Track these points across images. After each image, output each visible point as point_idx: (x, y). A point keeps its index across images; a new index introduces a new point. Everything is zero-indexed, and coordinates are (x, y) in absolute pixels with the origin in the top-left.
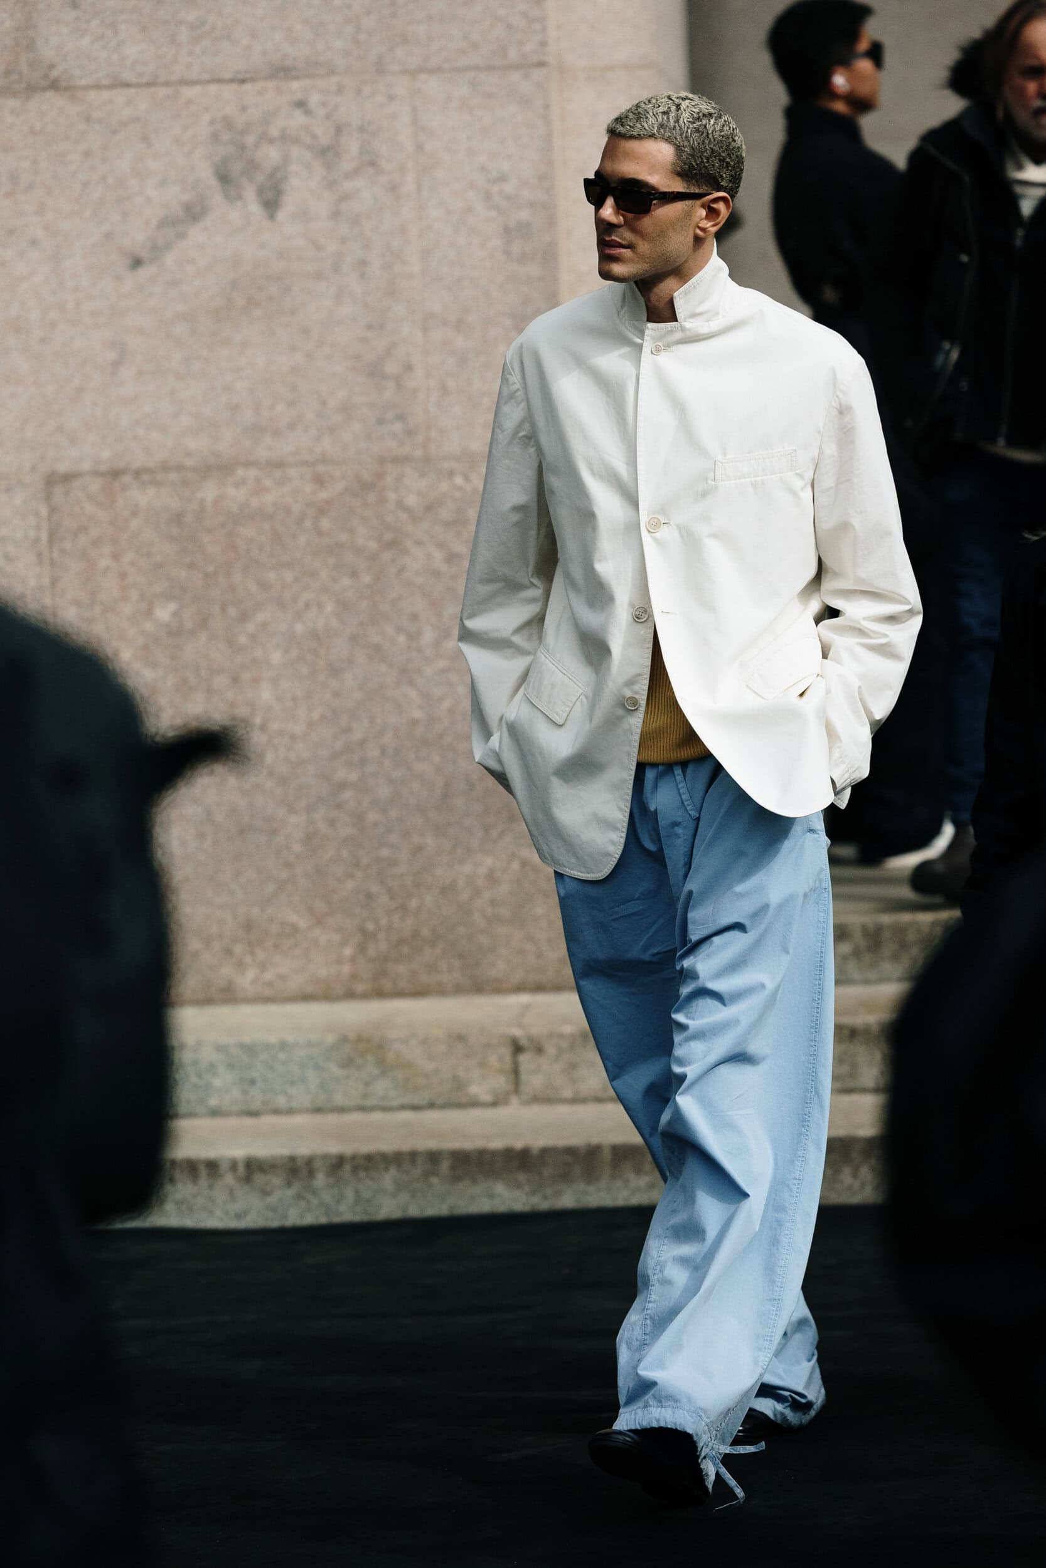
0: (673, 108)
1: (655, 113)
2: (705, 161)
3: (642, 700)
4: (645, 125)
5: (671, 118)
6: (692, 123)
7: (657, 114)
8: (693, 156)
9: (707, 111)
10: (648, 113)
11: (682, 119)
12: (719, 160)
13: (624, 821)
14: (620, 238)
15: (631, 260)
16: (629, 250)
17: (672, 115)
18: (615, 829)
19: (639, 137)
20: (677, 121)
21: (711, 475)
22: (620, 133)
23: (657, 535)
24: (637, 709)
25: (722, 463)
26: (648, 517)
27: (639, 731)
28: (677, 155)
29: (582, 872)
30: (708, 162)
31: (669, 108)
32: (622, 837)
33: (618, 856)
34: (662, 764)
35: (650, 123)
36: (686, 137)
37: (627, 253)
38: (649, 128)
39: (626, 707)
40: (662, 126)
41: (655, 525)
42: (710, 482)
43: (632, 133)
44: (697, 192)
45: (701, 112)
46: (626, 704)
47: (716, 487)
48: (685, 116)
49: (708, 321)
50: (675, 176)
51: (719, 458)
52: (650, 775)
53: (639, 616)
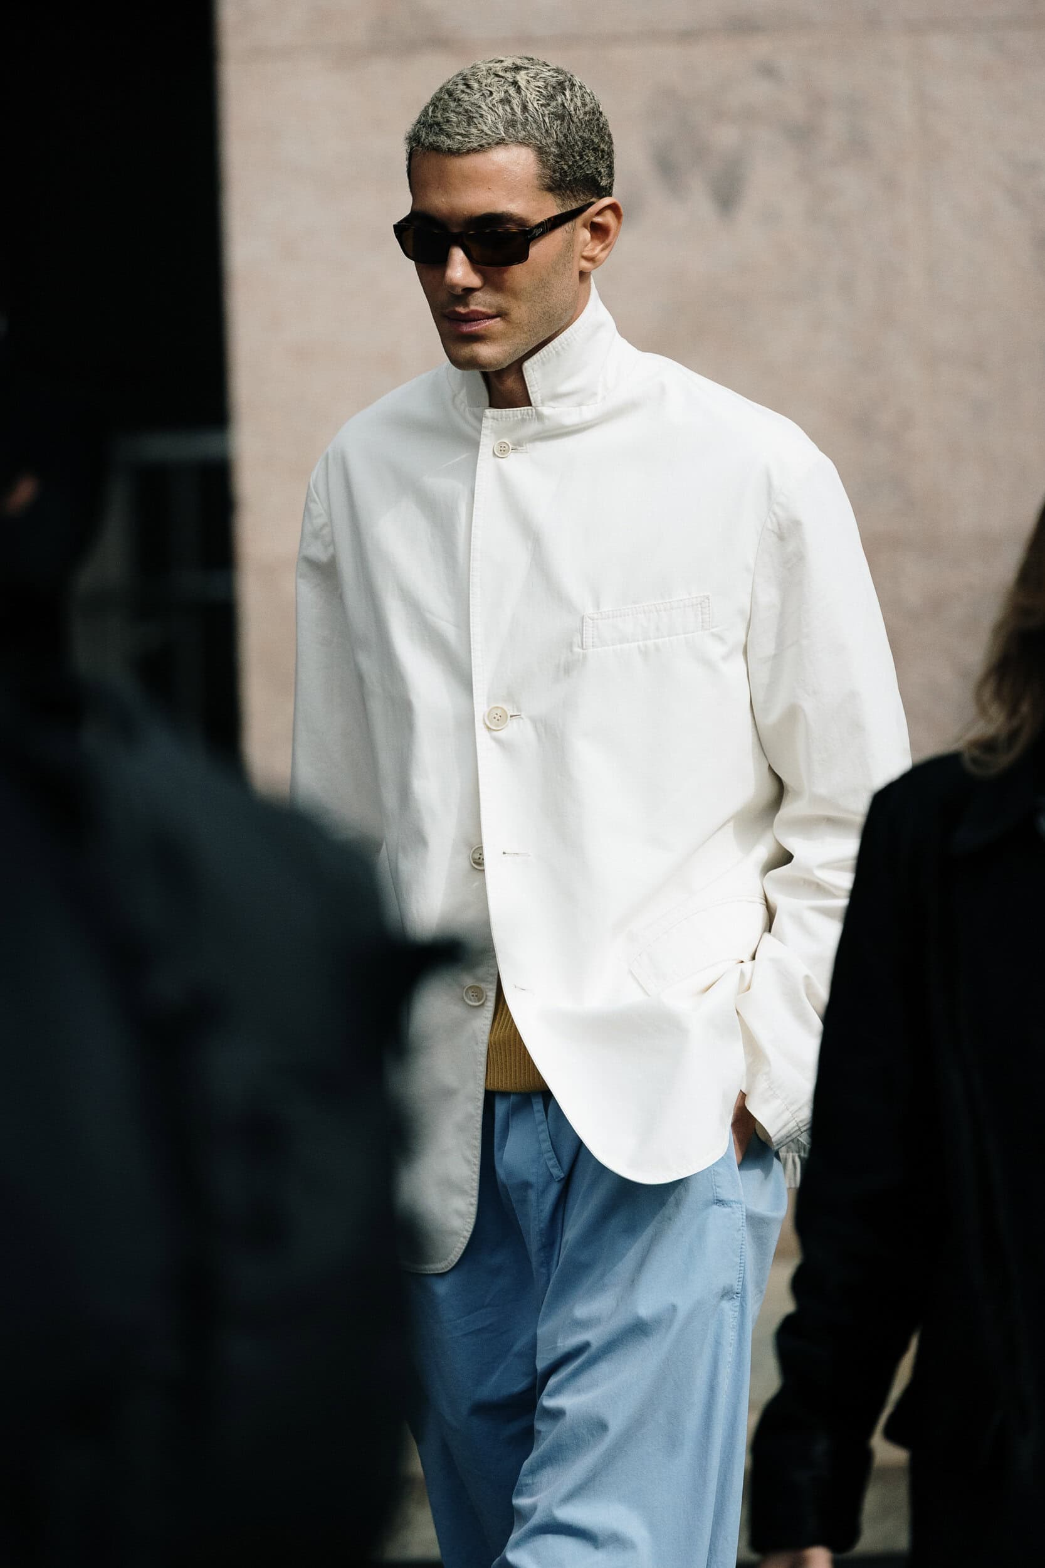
0: (512, 91)
1: (490, 106)
2: (578, 158)
3: (490, 990)
4: (485, 129)
5: (515, 107)
6: (545, 107)
7: (494, 105)
8: (561, 156)
9: (555, 79)
10: (480, 107)
11: (530, 105)
12: (593, 149)
13: (473, 1180)
14: (484, 306)
15: (504, 335)
16: (498, 319)
17: (516, 102)
18: (463, 1192)
19: (481, 149)
20: (525, 108)
21: (577, 639)
22: (449, 148)
23: (501, 734)
24: (483, 1005)
25: (594, 620)
26: (488, 706)
27: (486, 1041)
28: (541, 161)
30: (581, 158)
31: (506, 92)
32: (472, 1205)
33: (468, 1235)
34: (515, 1093)
35: (490, 122)
36: (547, 131)
37: (496, 324)
38: (493, 132)
39: (466, 1002)
40: (512, 123)
41: (498, 719)
42: (577, 650)
43: (469, 145)
44: (574, 207)
45: (547, 84)
46: (465, 998)
47: (585, 657)
48: (531, 96)
49: (580, 405)
50: (545, 193)
51: (589, 611)
52: (501, 1108)
53: (478, 863)
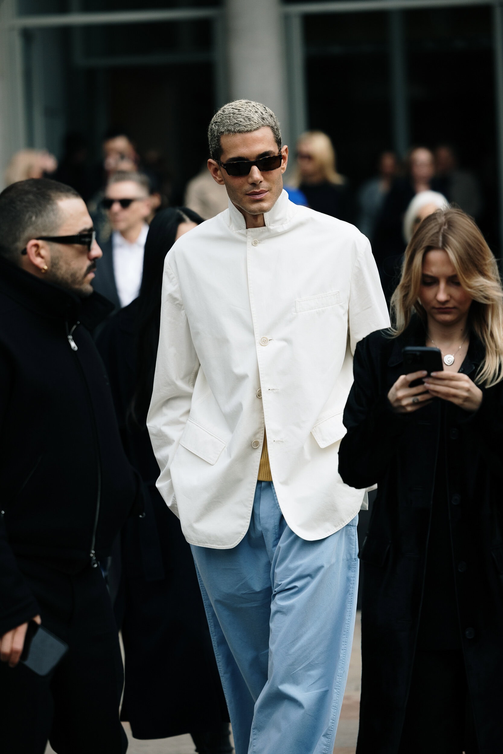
3: (261, 442)
14: (264, 188)
15: (270, 198)
23: (266, 347)
24: (258, 448)
25: (299, 302)
26: (260, 337)
27: (259, 461)
28: (273, 132)
29: (219, 545)
32: (247, 522)
33: (245, 533)
37: (268, 194)
38: (259, 122)
39: (252, 447)
41: (264, 341)
42: (293, 314)
46: (252, 445)
47: (297, 316)
49: (282, 224)
50: (275, 143)
51: (298, 299)
53: (259, 395)
